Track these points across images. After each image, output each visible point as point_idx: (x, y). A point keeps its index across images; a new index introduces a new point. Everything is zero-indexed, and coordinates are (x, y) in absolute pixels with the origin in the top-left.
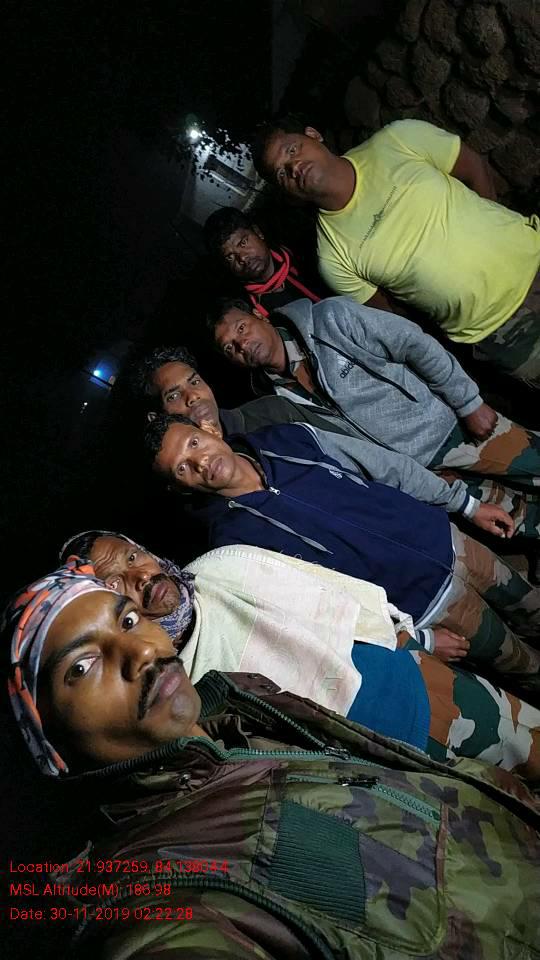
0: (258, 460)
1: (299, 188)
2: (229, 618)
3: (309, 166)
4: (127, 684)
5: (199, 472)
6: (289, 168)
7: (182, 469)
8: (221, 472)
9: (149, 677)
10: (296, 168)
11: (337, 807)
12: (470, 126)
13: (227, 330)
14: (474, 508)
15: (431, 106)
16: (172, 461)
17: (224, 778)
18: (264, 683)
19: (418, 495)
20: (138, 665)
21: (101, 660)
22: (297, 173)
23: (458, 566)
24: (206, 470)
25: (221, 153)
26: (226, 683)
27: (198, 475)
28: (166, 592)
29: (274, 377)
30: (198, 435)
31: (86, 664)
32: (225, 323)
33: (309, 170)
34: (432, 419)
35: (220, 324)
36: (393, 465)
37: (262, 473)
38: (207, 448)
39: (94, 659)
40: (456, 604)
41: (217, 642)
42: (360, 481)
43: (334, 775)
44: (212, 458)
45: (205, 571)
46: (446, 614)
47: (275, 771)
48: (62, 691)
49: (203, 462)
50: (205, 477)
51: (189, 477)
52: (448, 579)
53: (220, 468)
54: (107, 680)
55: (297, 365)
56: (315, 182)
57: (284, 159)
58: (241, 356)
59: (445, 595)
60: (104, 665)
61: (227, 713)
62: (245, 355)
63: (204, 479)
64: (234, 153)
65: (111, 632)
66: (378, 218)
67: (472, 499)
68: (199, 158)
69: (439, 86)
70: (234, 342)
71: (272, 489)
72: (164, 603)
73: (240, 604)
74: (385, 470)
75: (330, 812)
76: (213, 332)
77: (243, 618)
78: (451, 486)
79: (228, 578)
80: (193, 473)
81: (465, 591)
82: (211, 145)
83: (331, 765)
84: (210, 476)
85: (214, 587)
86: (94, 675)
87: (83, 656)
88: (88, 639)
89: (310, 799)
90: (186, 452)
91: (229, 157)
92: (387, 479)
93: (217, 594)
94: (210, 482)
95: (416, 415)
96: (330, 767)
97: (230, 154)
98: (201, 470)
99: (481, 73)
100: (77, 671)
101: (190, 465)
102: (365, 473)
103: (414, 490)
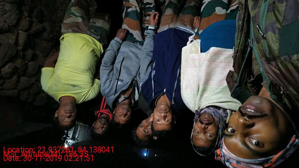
0: (156, 98)
1: (74, 111)
2: (206, 95)
3: (66, 111)
4: (256, 124)
5: (166, 115)
6: (69, 117)
7: (168, 121)
8: (163, 108)
9: (250, 117)
10: (68, 115)
11: (275, 36)
12: (38, 66)
13: (121, 120)
14: (152, 26)
15: (36, 79)
16: (167, 125)
17: (277, 79)
18: (230, 77)
19: (153, 45)
20: (247, 122)
21: (250, 136)
22: (70, 114)
23: (172, 26)
24: (165, 113)
25: (69, 137)
26: (235, 89)
27: (167, 115)
28: (205, 118)
29: (133, 102)
30: (155, 120)
31: (254, 141)
32: (119, 121)
33: (67, 111)
34: (128, 49)
35: (120, 123)
36: (145, 55)
37: (160, 96)
38: (158, 116)
39: (251, 139)
40: (183, 24)
41: (214, 97)
42: (154, 64)
43: (262, 41)
44: (160, 113)
45: (193, 106)
46: (188, 26)
47: (267, 62)
48: (267, 147)
49: (163, 115)
50: (167, 112)
51: (169, 117)
52: (177, 28)
53: (162, 109)
54: (257, 132)
55: (125, 96)
56: (70, 107)
57: (67, 119)
58: (129, 113)
59: (182, 28)
60: (252, 135)
61: (247, 85)
62: (128, 112)
63: (168, 112)
64: (68, 133)
65: (238, 136)
66: (74, 86)
67: (149, 28)
68: (73, 143)
69: (29, 78)
70: (125, 117)
71: (164, 91)
72: (209, 117)
73: (200, 93)
74: (148, 57)
75: (278, 38)
76: (123, 125)
77: (204, 90)
78: (147, 35)
79: (193, 98)
80: (167, 117)
81: (179, 22)
82: (68, 140)
83: (258, 43)
84: (166, 111)
85: (197, 102)
86: (257, 137)
87: (252, 143)
88: (245, 144)
89: (275, 47)
90: (162, 121)
91: (70, 134)
92: (150, 56)
93: (199, 101)
94: (168, 110)
95: (129, 54)
96: (260, 43)
97: (69, 134)
98: (165, 114)
99: (22, 67)
100: (257, 144)
101: (166, 118)
102: (151, 63)
103: (151, 47)
